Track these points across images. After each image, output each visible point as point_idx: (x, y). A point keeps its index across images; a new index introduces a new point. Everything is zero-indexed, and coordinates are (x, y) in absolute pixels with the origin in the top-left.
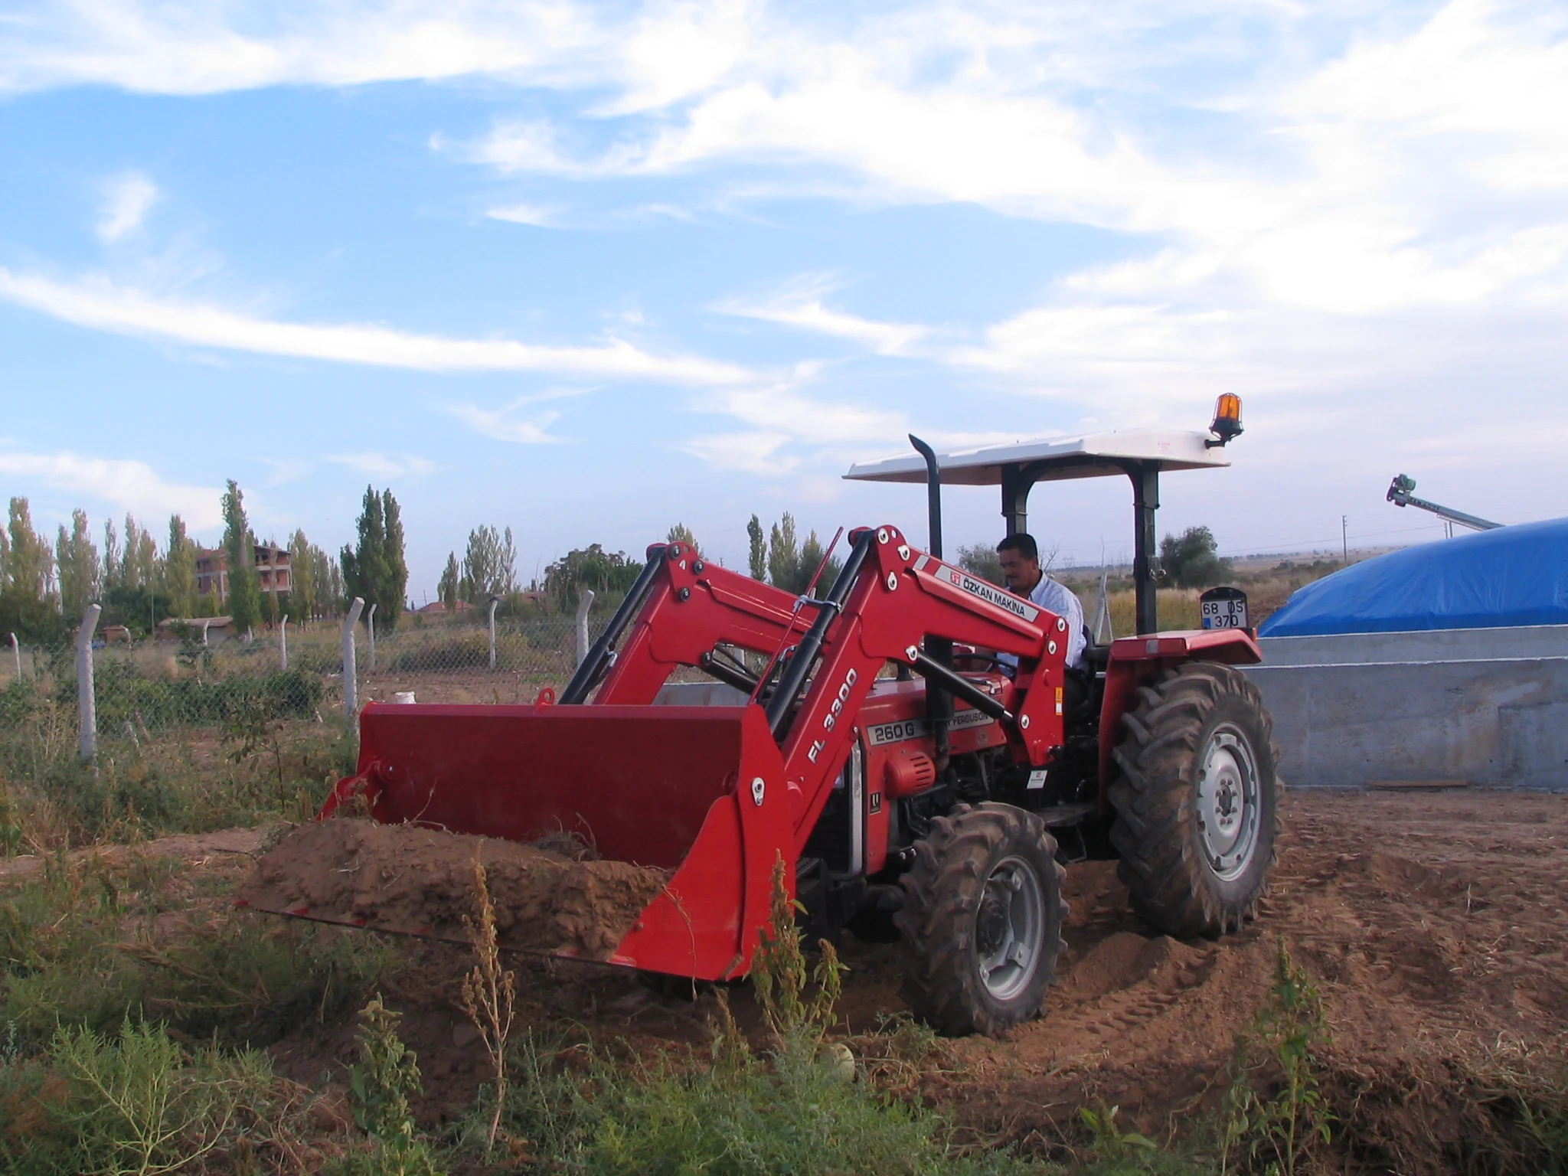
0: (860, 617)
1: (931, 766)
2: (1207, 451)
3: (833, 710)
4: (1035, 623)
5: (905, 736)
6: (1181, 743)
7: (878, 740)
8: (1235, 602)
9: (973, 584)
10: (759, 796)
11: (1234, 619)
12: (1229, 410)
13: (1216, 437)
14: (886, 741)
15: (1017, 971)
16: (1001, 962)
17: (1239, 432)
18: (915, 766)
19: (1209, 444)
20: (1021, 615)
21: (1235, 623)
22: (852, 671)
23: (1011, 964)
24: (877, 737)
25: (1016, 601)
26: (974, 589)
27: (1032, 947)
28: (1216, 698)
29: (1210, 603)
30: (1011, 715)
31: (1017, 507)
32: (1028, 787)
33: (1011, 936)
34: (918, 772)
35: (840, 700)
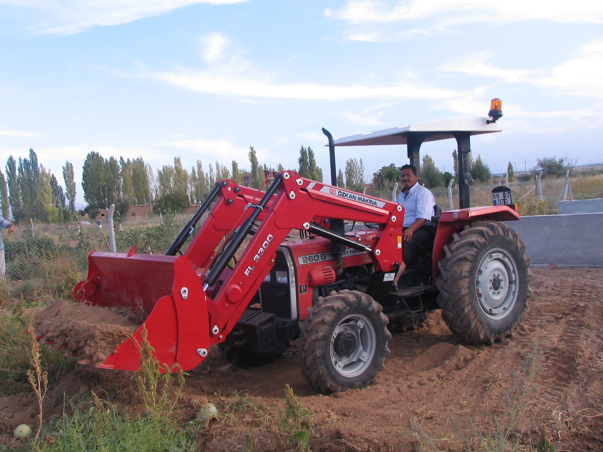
0: (274, 212)
1: (333, 273)
2: (487, 125)
3: (259, 252)
4: (384, 208)
5: (320, 260)
6: (465, 259)
7: (304, 262)
8: (506, 193)
9: (344, 193)
10: (185, 295)
11: (506, 200)
12: (495, 106)
13: (491, 119)
14: (309, 262)
15: (362, 364)
16: (355, 360)
17: (501, 116)
18: (324, 273)
19: (488, 122)
20: (375, 205)
21: (506, 202)
22: (270, 235)
23: (359, 361)
24: (304, 261)
25: (371, 199)
26: (344, 195)
27: (370, 353)
28: (487, 238)
29: (496, 194)
30: (371, 250)
31: (414, 154)
32: (384, 281)
33: (361, 348)
34: (325, 276)
35: (263, 248)
